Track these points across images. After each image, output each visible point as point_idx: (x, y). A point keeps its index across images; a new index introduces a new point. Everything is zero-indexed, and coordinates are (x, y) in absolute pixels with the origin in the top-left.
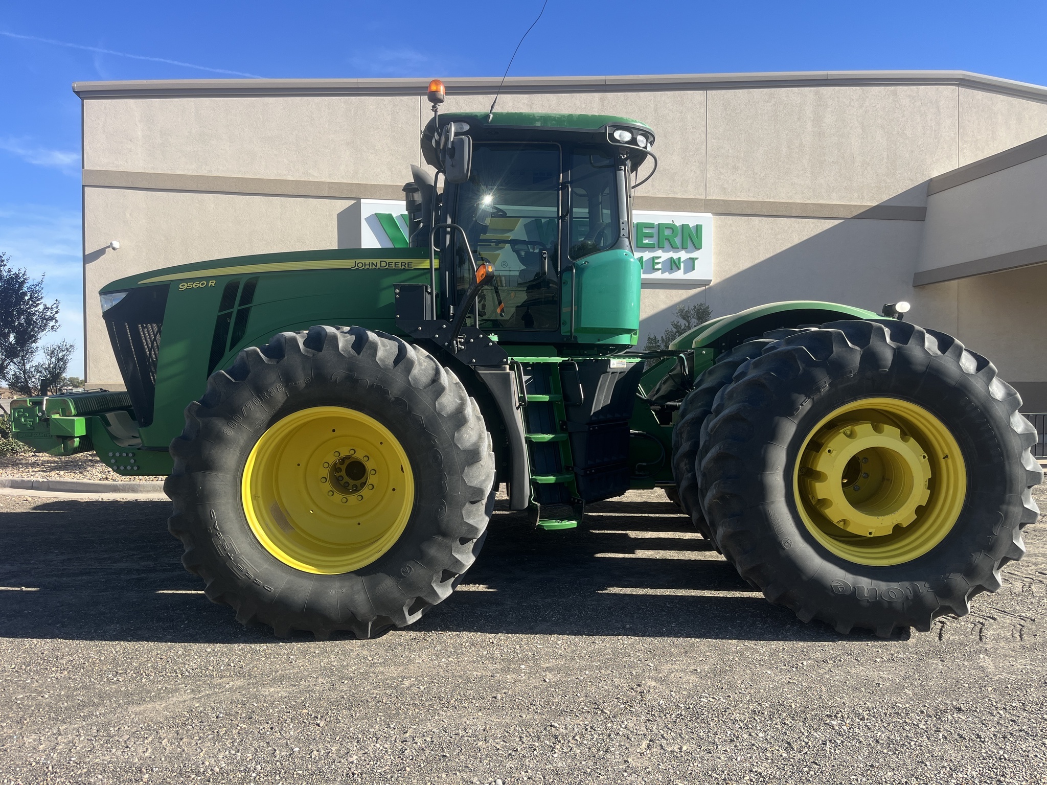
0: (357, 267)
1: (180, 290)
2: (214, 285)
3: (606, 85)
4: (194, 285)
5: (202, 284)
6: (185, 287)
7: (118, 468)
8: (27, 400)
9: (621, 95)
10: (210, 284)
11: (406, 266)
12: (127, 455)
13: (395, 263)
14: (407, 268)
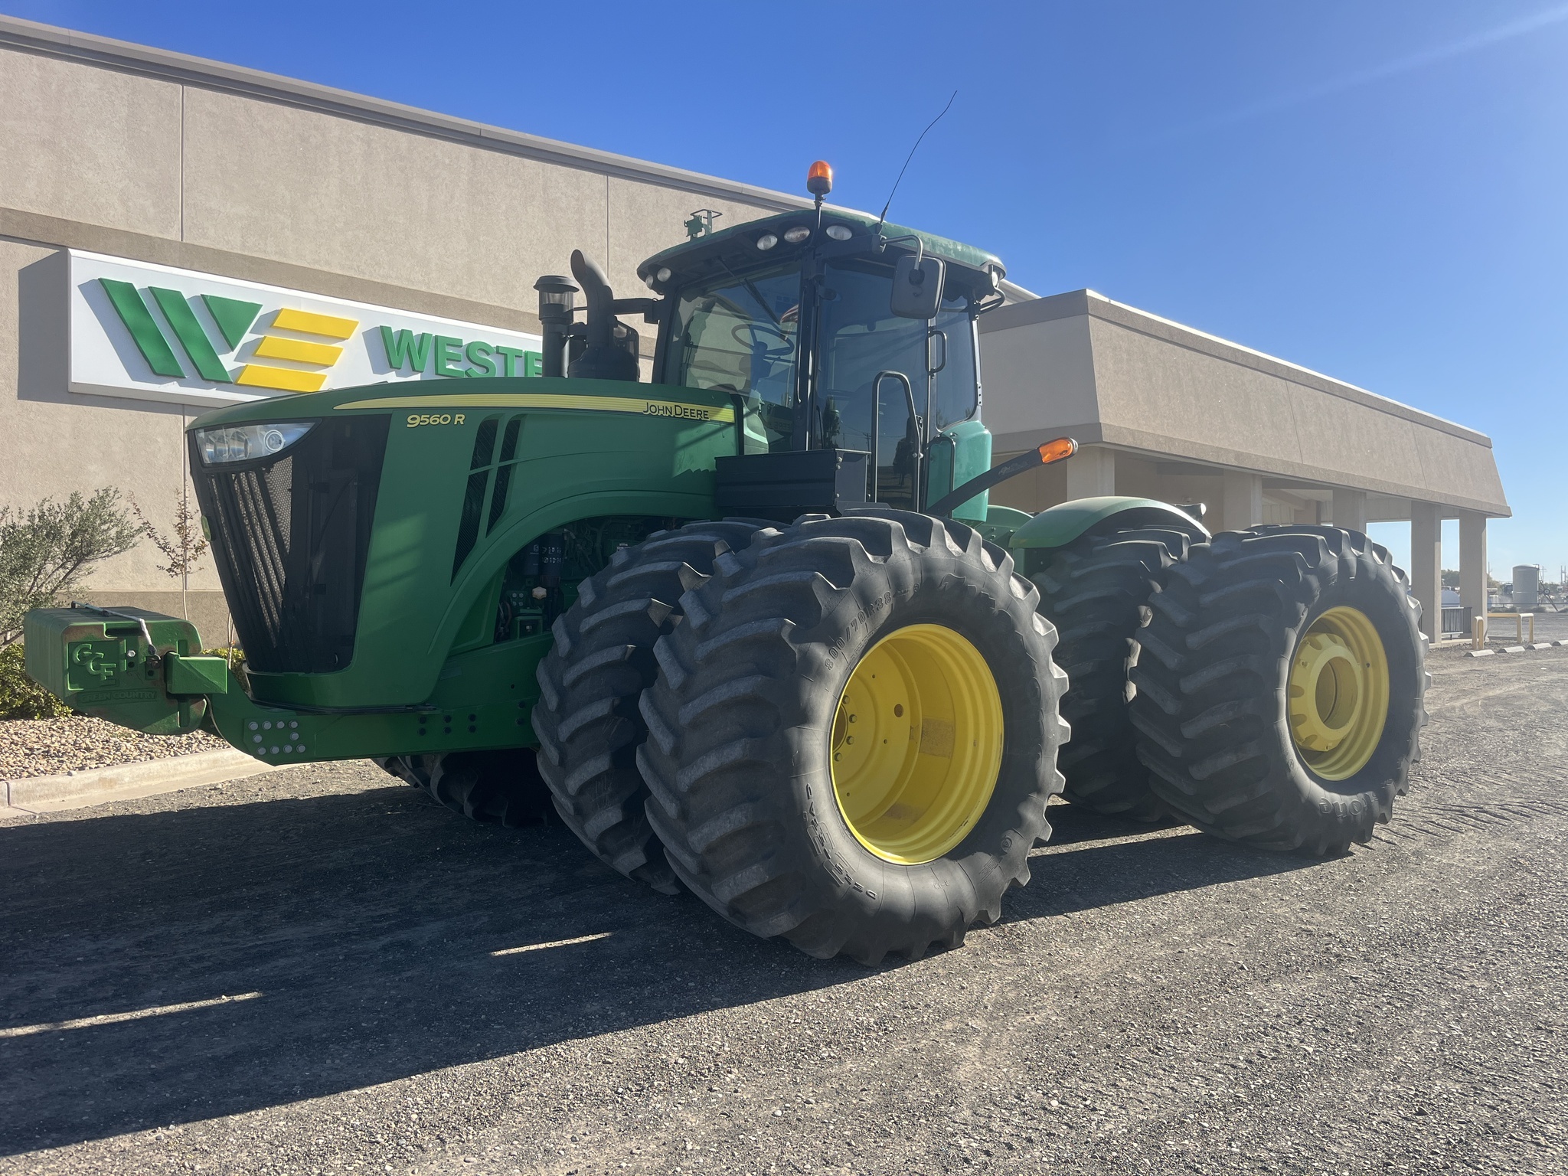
0: (649, 412)
1: (408, 426)
2: (462, 423)
3: (480, 137)
4: (432, 419)
5: (445, 419)
6: (417, 422)
7: (268, 751)
8: (103, 626)
9: (499, 157)
10: (457, 420)
11: (702, 415)
12: (287, 725)
13: (691, 410)
14: (703, 419)
